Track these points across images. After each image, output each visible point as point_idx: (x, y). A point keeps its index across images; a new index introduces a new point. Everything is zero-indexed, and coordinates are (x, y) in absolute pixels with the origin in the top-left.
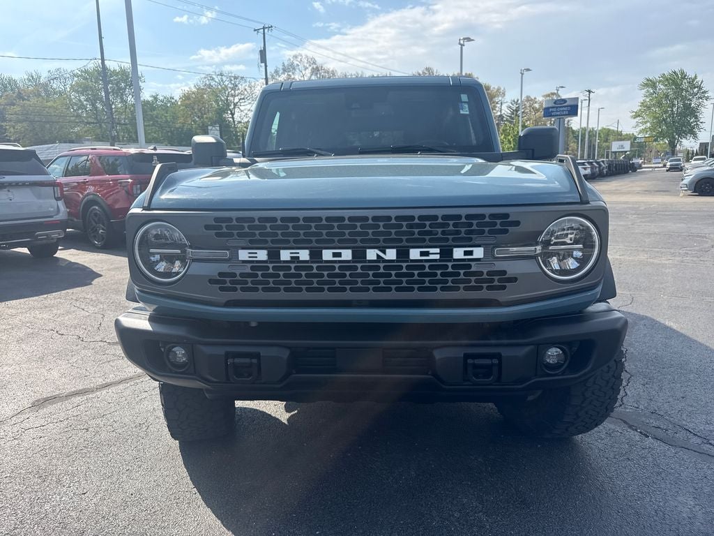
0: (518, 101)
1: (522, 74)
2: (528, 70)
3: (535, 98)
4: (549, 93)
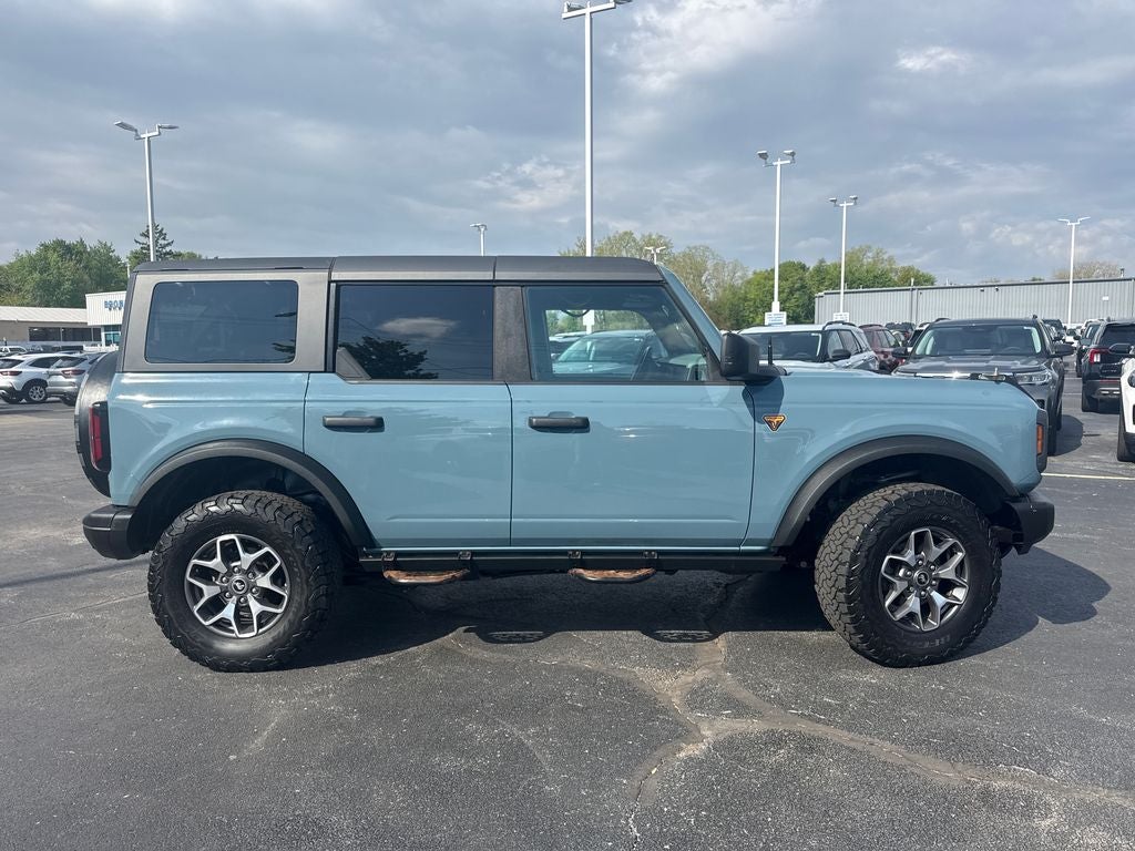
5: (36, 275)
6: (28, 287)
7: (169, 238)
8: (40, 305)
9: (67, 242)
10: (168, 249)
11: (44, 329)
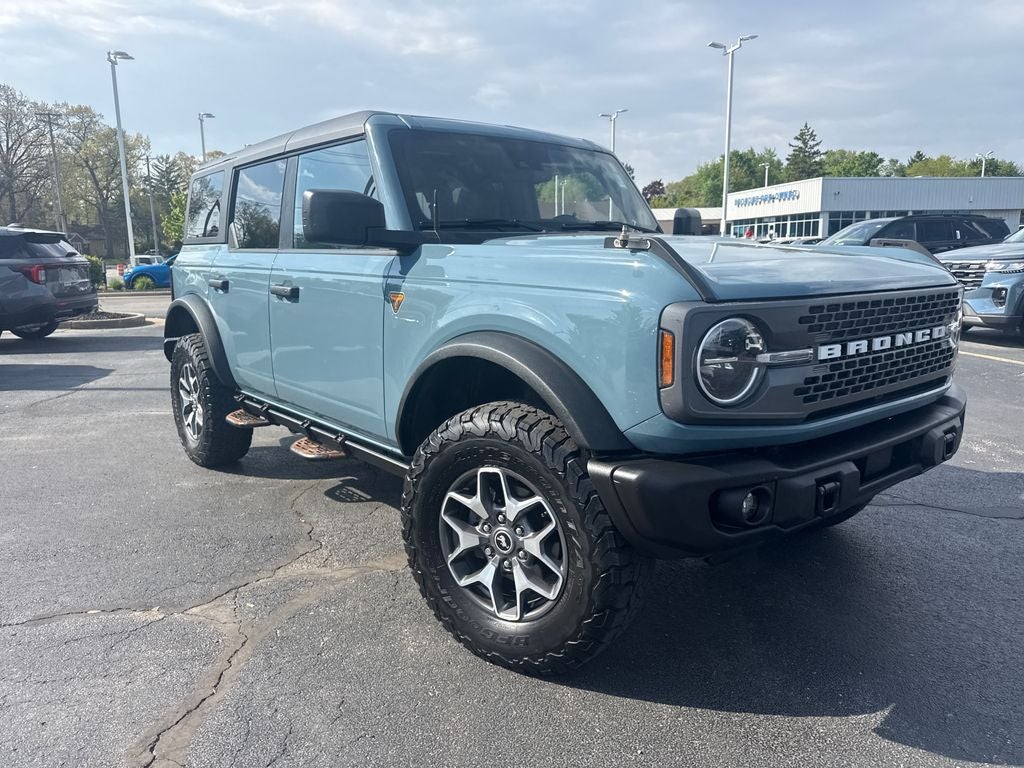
0: (168, 158)
1: (202, 121)
2: (209, 116)
3: (192, 157)
4: (212, 151)
5: (709, 182)
6: (703, 192)
7: (818, 139)
8: (710, 206)
9: (741, 152)
10: (815, 149)
11: (711, 225)
